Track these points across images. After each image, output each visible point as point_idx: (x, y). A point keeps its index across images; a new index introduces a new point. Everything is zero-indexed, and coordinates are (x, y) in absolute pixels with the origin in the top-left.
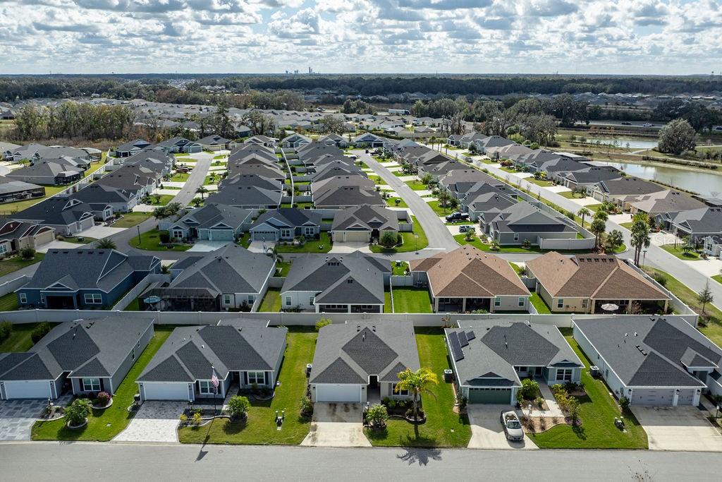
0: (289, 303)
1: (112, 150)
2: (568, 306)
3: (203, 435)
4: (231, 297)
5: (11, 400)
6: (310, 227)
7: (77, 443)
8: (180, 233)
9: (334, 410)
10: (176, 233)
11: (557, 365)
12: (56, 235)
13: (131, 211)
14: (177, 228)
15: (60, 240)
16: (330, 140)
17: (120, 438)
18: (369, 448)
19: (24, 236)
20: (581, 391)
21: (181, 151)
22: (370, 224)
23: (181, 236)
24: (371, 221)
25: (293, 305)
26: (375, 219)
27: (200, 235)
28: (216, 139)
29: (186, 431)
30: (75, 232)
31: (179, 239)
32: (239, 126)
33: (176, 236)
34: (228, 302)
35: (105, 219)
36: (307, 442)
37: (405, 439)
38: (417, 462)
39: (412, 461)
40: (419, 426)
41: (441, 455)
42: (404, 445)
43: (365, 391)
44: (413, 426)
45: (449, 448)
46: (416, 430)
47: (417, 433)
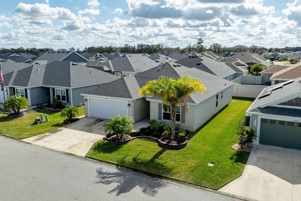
18: (80, 157)
22: (248, 64)
37: (129, 159)
38: (114, 185)
39: (109, 183)
40: (168, 151)
41: (161, 191)
42: (121, 165)
43: (131, 108)
44: (160, 149)
45: (184, 182)
46: (160, 153)
47: (156, 156)
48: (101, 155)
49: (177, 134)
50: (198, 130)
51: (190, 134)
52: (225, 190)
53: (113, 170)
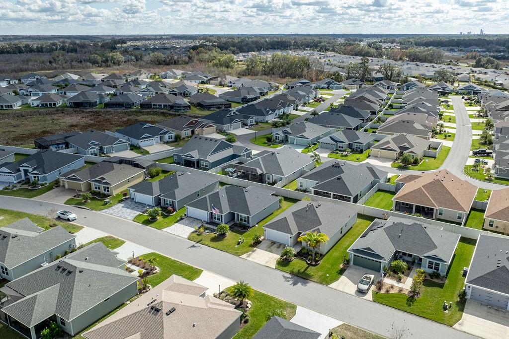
0: (301, 186)
1: (286, 85)
2: (497, 227)
3: (199, 238)
4: (271, 176)
5: (137, 202)
6: (358, 144)
7: (148, 227)
8: (279, 137)
9: (272, 246)
10: (276, 137)
11: (428, 257)
12: (216, 130)
13: (267, 122)
14: (277, 134)
15: (218, 133)
16: (438, 87)
17: (165, 230)
18: (273, 268)
19: (199, 128)
20: (442, 280)
21: (328, 88)
22: (400, 148)
23: (279, 139)
24: (401, 145)
25: (304, 188)
26: (406, 145)
27: (289, 140)
28: (354, 81)
29: (194, 235)
30: (229, 130)
31: (278, 141)
32: (376, 73)
33: (276, 139)
34: (269, 179)
35: (248, 125)
36: (244, 256)
37: (296, 271)
38: (291, 282)
39: (289, 281)
40: (311, 267)
41: (308, 284)
42: (292, 273)
43: (292, 239)
44: (307, 266)
45: (316, 282)
46: (307, 268)
47: (306, 270)
48: (281, 268)
49: (315, 259)
50: (327, 253)
51: (322, 256)
52: (330, 286)
53: (289, 276)
